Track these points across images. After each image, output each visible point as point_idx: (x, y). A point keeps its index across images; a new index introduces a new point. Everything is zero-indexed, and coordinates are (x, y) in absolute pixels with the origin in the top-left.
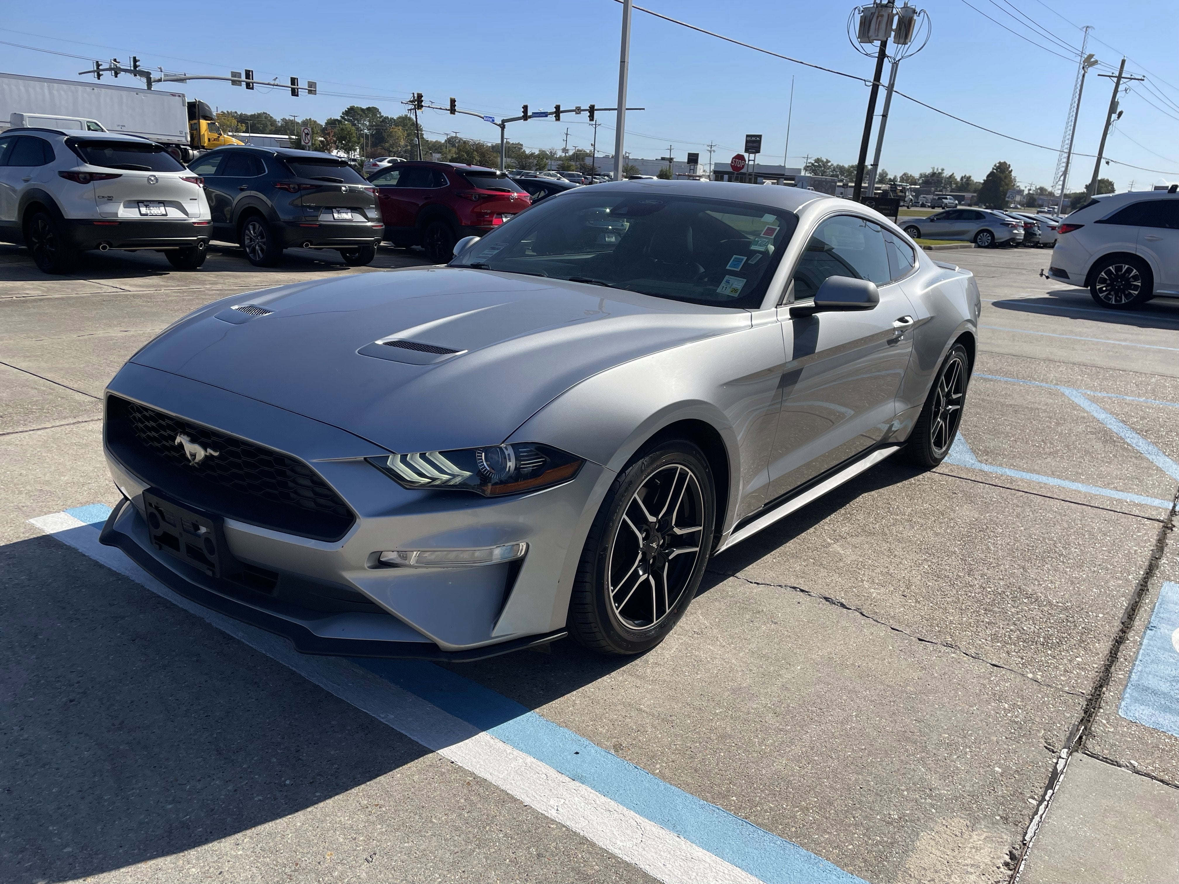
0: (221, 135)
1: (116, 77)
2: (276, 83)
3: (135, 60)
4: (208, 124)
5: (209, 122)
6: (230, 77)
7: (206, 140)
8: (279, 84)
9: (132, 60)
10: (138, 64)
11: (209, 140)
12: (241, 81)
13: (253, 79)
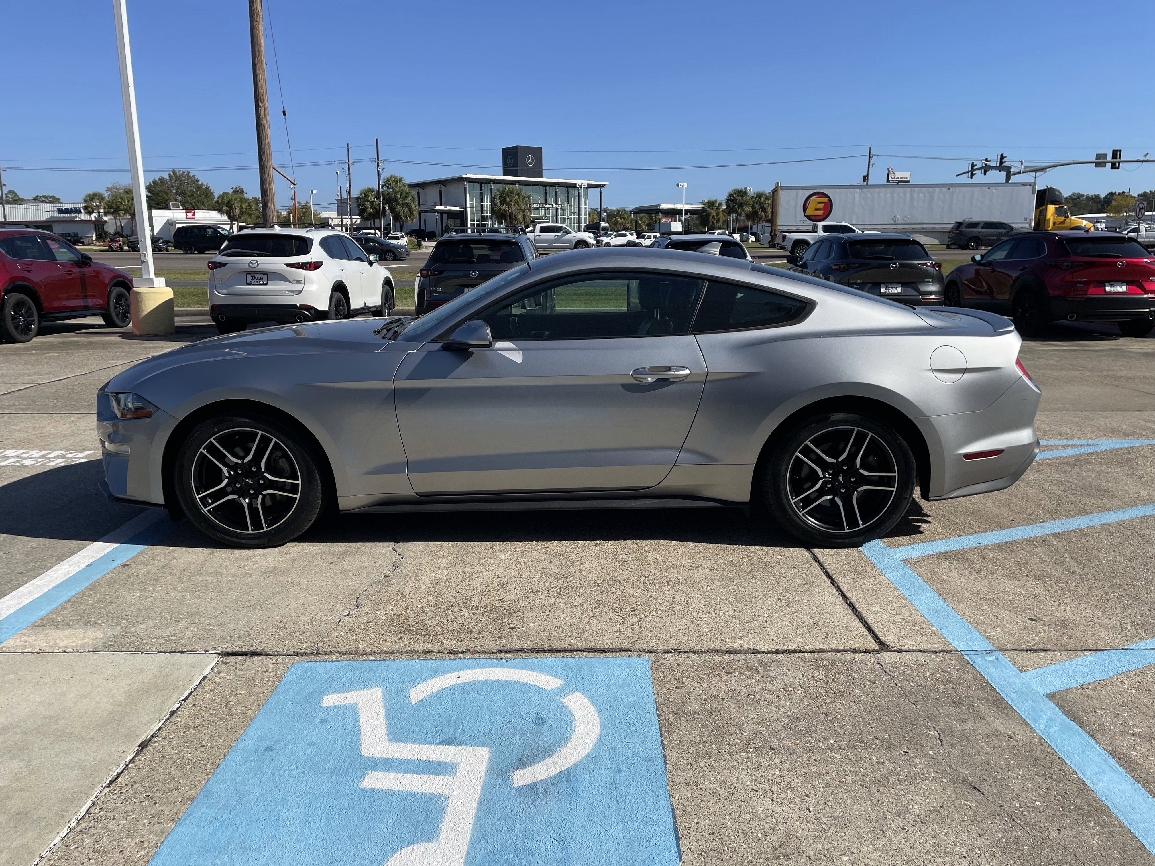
0: (1068, 217)
1: (985, 174)
2: (1146, 158)
3: (1002, 157)
4: (1056, 208)
5: (1058, 206)
6: (1094, 160)
7: (1051, 224)
8: (1149, 159)
9: (999, 157)
10: (1004, 160)
11: (1054, 223)
12: (1105, 163)
13: (1120, 158)
